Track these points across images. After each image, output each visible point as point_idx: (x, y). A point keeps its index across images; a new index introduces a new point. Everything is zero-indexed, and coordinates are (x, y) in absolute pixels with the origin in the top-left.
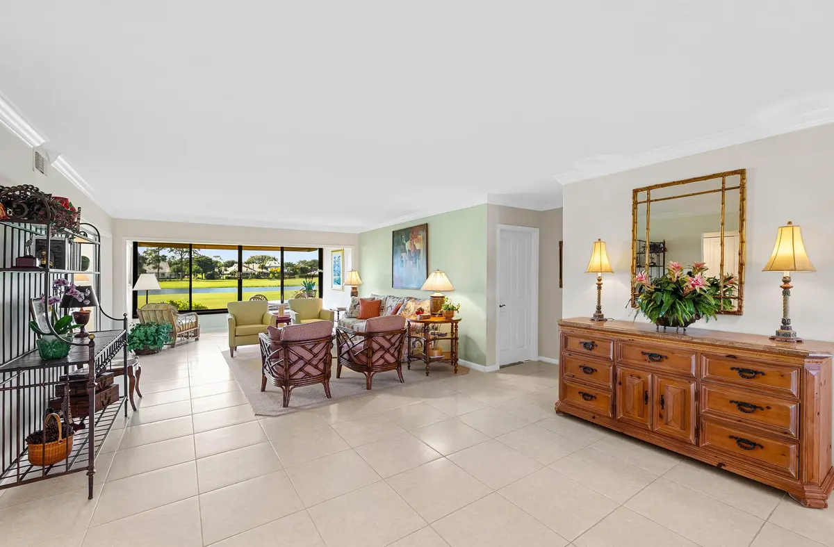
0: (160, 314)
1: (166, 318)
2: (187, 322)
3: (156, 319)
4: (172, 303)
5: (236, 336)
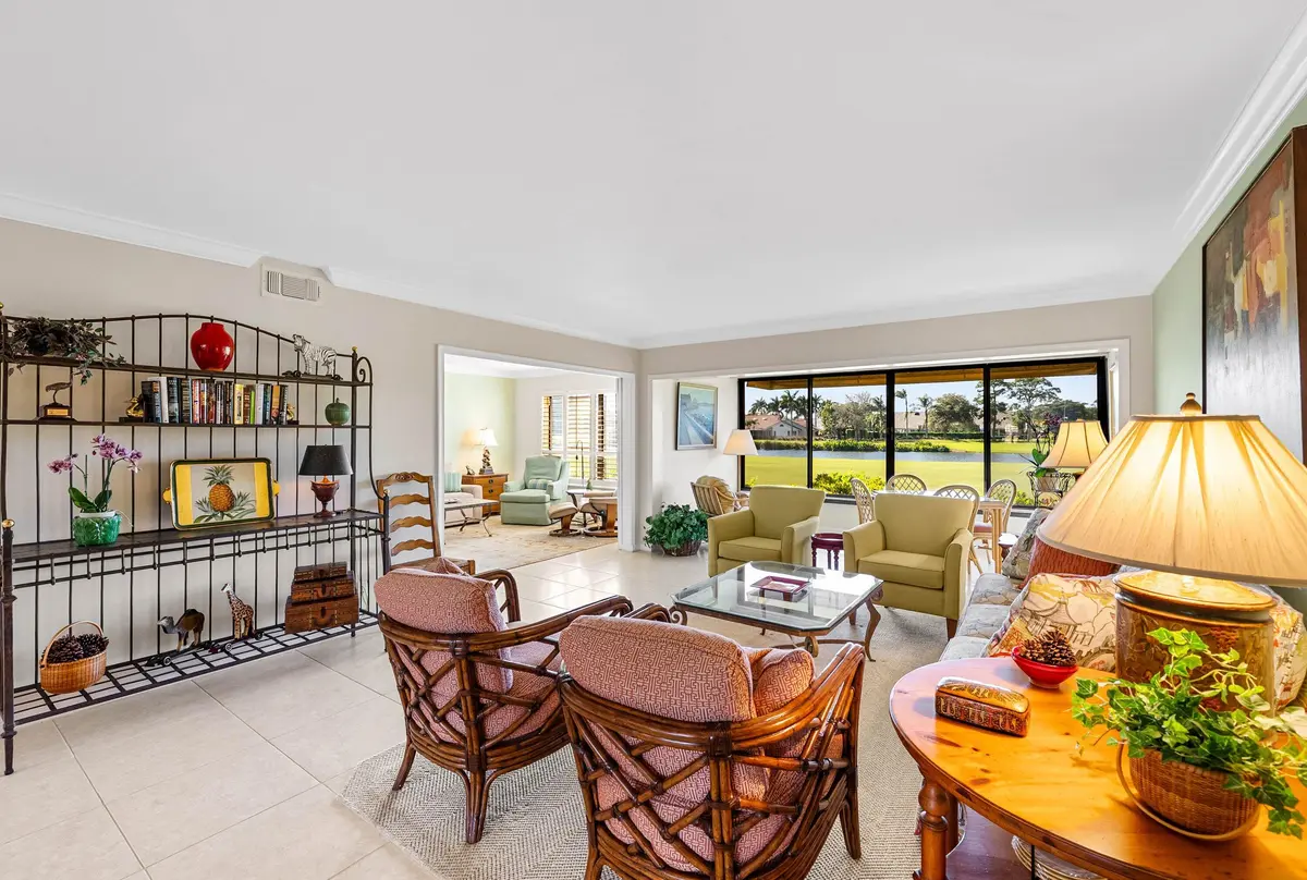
0: (707, 494)
1: (713, 501)
5: (719, 557)
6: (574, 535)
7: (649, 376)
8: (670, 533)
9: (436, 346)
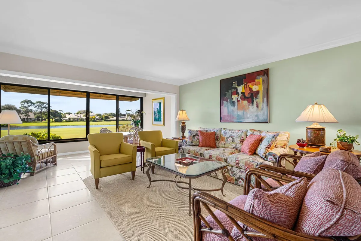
0: (19, 145)
1: (25, 149)
2: (47, 150)
3: (14, 149)
4: (33, 134)
5: (101, 167)
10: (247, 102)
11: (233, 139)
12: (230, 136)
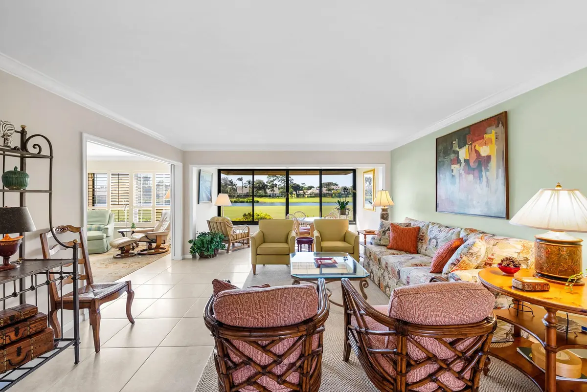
0: (219, 225)
2: (241, 231)
5: (257, 254)
6: (133, 256)
7: (190, 166)
8: (208, 247)
9: (81, 135)
10: (473, 178)
11: (437, 242)
12: (435, 238)
